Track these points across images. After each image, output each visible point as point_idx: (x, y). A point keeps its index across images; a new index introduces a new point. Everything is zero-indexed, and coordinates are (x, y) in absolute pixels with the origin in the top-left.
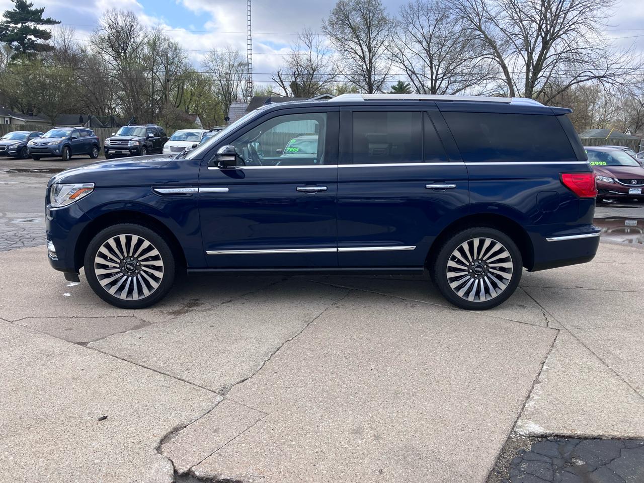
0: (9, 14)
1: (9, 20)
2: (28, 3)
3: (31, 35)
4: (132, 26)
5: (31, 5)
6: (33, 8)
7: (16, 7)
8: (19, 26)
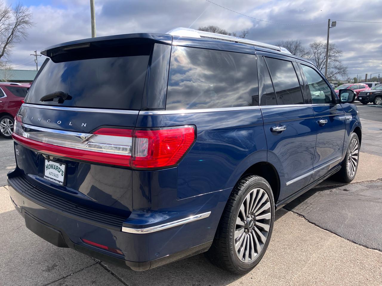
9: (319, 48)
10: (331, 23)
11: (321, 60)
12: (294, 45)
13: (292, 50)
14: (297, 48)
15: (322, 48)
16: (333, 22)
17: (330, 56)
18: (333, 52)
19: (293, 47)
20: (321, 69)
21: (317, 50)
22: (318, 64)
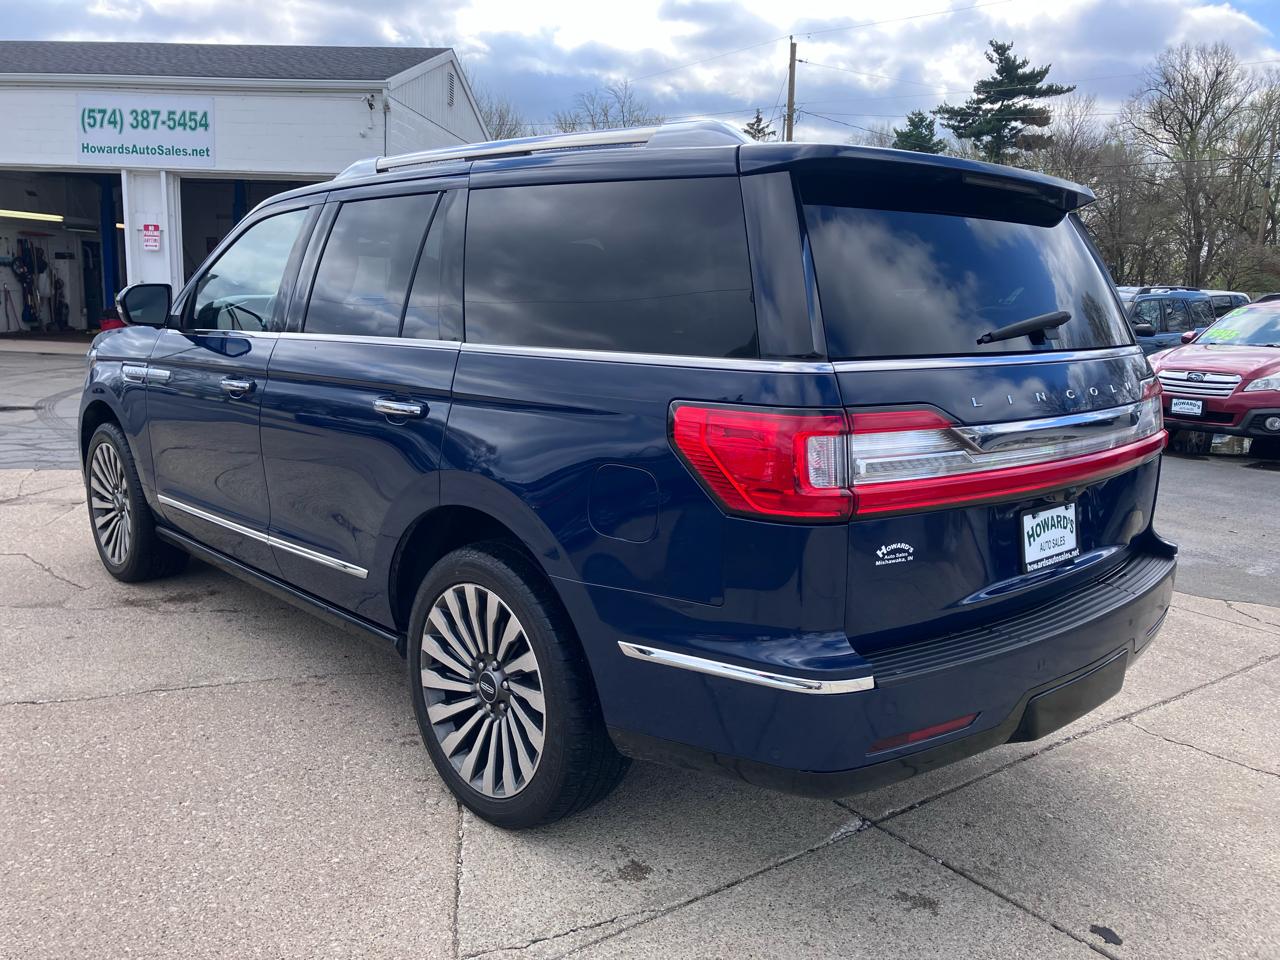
0: (983, 86)
1: (981, 97)
2: (1019, 61)
3: (1016, 121)
4: (1219, 74)
5: (1025, 63)
6: (1027, 70)
7: (997, 71)
8: (997, 106)
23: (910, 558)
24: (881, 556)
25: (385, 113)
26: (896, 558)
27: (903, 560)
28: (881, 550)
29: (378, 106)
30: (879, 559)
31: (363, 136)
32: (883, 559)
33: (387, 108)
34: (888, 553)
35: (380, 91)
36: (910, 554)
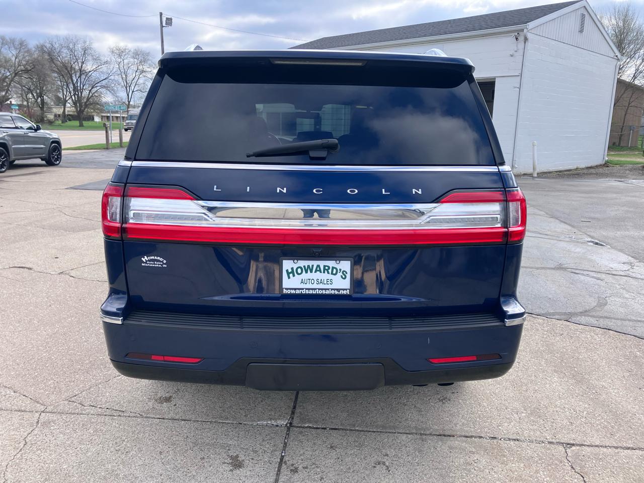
9: (125, 55)
10: (164, 20)
11: (131, 77)
12: (79, 46)
13: (78, 53)
14: (86, 52)
15: (129, 56)
16: (167, 19)
17: (145, 72)
18: (148, 66)
19: (80, 49)
20: (133, 92)
21: (122, 60)
22: (125, 84)
23: (164, 266)
24: (145, 261)
25: (525, 42)
26: (154, 264)
27: (160, 266)
28: (144, 258)
29: (521, 38)
30: (144, 263)
31: (512, 56)
32: (146, 263)
33: (526, 39)
34: (149, 261)
35: (522, 30)
36: (164, 264)
